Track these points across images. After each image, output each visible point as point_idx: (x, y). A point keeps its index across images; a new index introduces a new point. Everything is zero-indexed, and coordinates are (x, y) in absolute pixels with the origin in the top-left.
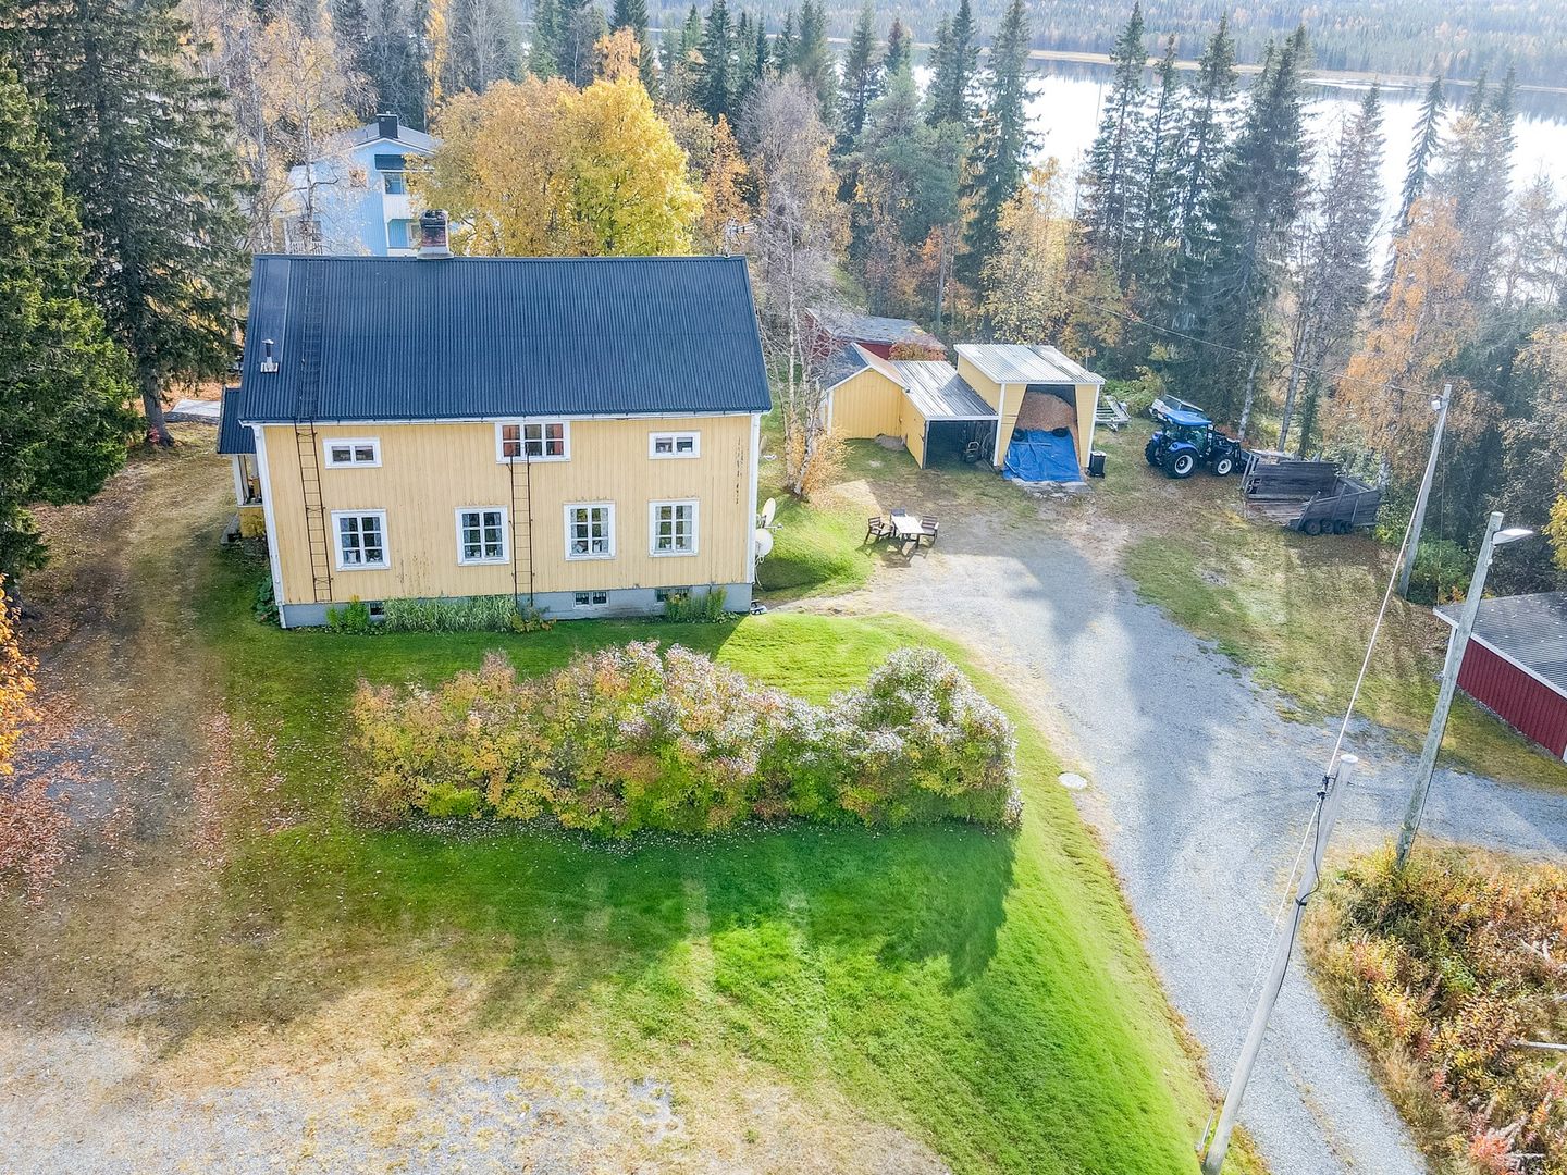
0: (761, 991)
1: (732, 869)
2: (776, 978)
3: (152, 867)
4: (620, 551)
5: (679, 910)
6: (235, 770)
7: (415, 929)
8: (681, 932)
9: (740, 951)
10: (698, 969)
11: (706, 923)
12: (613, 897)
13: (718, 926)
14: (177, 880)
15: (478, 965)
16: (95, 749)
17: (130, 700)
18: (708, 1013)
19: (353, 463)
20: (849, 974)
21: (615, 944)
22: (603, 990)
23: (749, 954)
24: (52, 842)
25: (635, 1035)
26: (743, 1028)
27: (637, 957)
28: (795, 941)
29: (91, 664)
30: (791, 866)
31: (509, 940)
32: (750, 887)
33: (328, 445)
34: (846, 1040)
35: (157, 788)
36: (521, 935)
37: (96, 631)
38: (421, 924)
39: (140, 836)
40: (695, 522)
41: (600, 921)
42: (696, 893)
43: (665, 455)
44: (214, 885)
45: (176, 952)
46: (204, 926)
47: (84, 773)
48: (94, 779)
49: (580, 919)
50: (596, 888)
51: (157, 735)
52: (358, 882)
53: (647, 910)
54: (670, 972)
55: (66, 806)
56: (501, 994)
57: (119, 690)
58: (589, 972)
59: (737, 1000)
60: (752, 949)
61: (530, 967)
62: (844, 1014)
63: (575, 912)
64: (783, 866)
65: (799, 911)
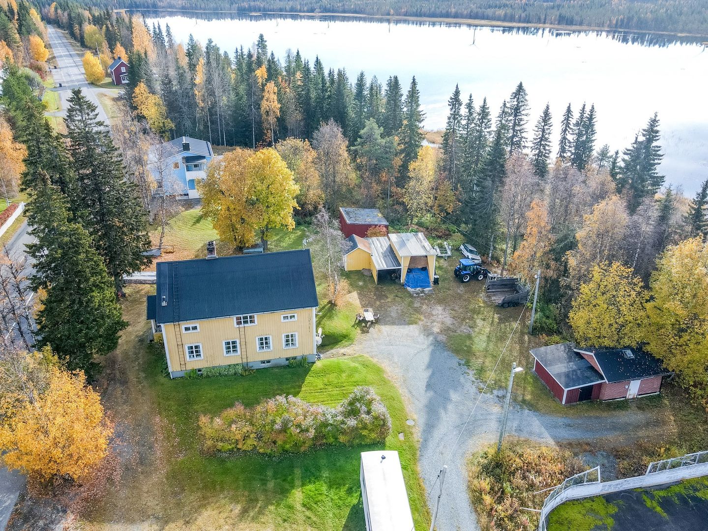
0: (315, 506)
1: (308, 464)
2: (319, 501)
3: (147, 474)
4: (274, 348)
5: (293, 479)
6: (164, 437)
7: (221, 491)
8: (293, 487)
9: (309, 493)
10: (298, 500)
11: (300, 484)
12: (275, 477)
13: (303, 485)
14: (155, 478)
15: (238, 502)
16: (124, 432)
17: (131, 412)
18: (300, 513)
19: (191, 331)
20: (339, 499)
21: (275, 492)
22: (272, 508)
23: (312, 494)
24: (118, 467)
25: (281, 522)
26: (309, 518)
27: (281, 496)
28: (324, 488)
29: (116, 398)
30: (325, 461)
31: (246, 493)
32: (313, 470)
33: (183, 327)
34: (337, 520)
35: (144, 446)
36: (250, 491)
37: (115, 384)
38: (222, 489)
39: (142, 464)
40: (297, 338)
41: (271, 485)
42: (298, 472)
43: (287, 320)
44: (164, 480)
45: (157, 503)
46: (163, 493)
47: (122, 442)
48: (125, 444)
49: (265, 484)
50: (270, 473)
51: (140, 425)
52: (204, 475)
53: (284, 480)
54: (290, 501)
55: (120, 454)
56: (245, 511)
57: (126, 408)
58: (268, 502)
59: (308, 509)
60: (313, 492)
61: (252, 501)
62: (337, 511)
63: (264, 482)
64: (323, 462)
65: (326, 477)
